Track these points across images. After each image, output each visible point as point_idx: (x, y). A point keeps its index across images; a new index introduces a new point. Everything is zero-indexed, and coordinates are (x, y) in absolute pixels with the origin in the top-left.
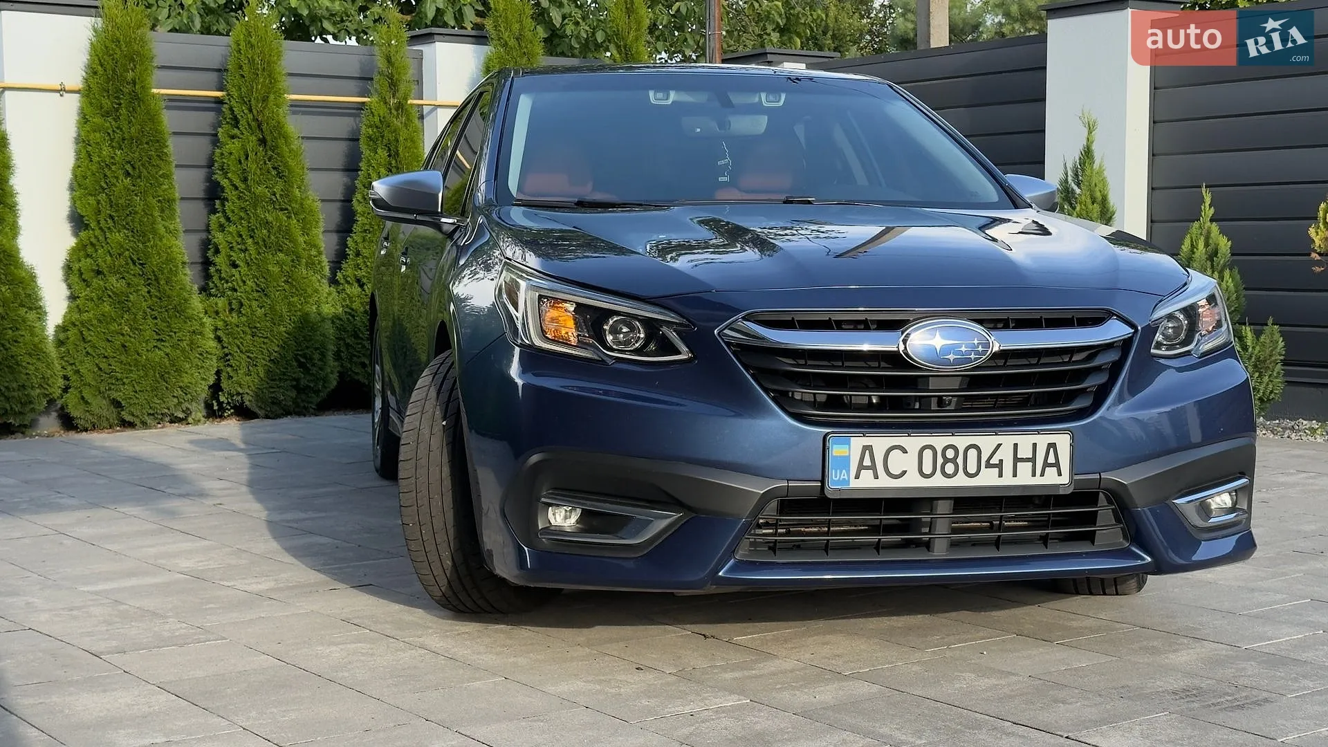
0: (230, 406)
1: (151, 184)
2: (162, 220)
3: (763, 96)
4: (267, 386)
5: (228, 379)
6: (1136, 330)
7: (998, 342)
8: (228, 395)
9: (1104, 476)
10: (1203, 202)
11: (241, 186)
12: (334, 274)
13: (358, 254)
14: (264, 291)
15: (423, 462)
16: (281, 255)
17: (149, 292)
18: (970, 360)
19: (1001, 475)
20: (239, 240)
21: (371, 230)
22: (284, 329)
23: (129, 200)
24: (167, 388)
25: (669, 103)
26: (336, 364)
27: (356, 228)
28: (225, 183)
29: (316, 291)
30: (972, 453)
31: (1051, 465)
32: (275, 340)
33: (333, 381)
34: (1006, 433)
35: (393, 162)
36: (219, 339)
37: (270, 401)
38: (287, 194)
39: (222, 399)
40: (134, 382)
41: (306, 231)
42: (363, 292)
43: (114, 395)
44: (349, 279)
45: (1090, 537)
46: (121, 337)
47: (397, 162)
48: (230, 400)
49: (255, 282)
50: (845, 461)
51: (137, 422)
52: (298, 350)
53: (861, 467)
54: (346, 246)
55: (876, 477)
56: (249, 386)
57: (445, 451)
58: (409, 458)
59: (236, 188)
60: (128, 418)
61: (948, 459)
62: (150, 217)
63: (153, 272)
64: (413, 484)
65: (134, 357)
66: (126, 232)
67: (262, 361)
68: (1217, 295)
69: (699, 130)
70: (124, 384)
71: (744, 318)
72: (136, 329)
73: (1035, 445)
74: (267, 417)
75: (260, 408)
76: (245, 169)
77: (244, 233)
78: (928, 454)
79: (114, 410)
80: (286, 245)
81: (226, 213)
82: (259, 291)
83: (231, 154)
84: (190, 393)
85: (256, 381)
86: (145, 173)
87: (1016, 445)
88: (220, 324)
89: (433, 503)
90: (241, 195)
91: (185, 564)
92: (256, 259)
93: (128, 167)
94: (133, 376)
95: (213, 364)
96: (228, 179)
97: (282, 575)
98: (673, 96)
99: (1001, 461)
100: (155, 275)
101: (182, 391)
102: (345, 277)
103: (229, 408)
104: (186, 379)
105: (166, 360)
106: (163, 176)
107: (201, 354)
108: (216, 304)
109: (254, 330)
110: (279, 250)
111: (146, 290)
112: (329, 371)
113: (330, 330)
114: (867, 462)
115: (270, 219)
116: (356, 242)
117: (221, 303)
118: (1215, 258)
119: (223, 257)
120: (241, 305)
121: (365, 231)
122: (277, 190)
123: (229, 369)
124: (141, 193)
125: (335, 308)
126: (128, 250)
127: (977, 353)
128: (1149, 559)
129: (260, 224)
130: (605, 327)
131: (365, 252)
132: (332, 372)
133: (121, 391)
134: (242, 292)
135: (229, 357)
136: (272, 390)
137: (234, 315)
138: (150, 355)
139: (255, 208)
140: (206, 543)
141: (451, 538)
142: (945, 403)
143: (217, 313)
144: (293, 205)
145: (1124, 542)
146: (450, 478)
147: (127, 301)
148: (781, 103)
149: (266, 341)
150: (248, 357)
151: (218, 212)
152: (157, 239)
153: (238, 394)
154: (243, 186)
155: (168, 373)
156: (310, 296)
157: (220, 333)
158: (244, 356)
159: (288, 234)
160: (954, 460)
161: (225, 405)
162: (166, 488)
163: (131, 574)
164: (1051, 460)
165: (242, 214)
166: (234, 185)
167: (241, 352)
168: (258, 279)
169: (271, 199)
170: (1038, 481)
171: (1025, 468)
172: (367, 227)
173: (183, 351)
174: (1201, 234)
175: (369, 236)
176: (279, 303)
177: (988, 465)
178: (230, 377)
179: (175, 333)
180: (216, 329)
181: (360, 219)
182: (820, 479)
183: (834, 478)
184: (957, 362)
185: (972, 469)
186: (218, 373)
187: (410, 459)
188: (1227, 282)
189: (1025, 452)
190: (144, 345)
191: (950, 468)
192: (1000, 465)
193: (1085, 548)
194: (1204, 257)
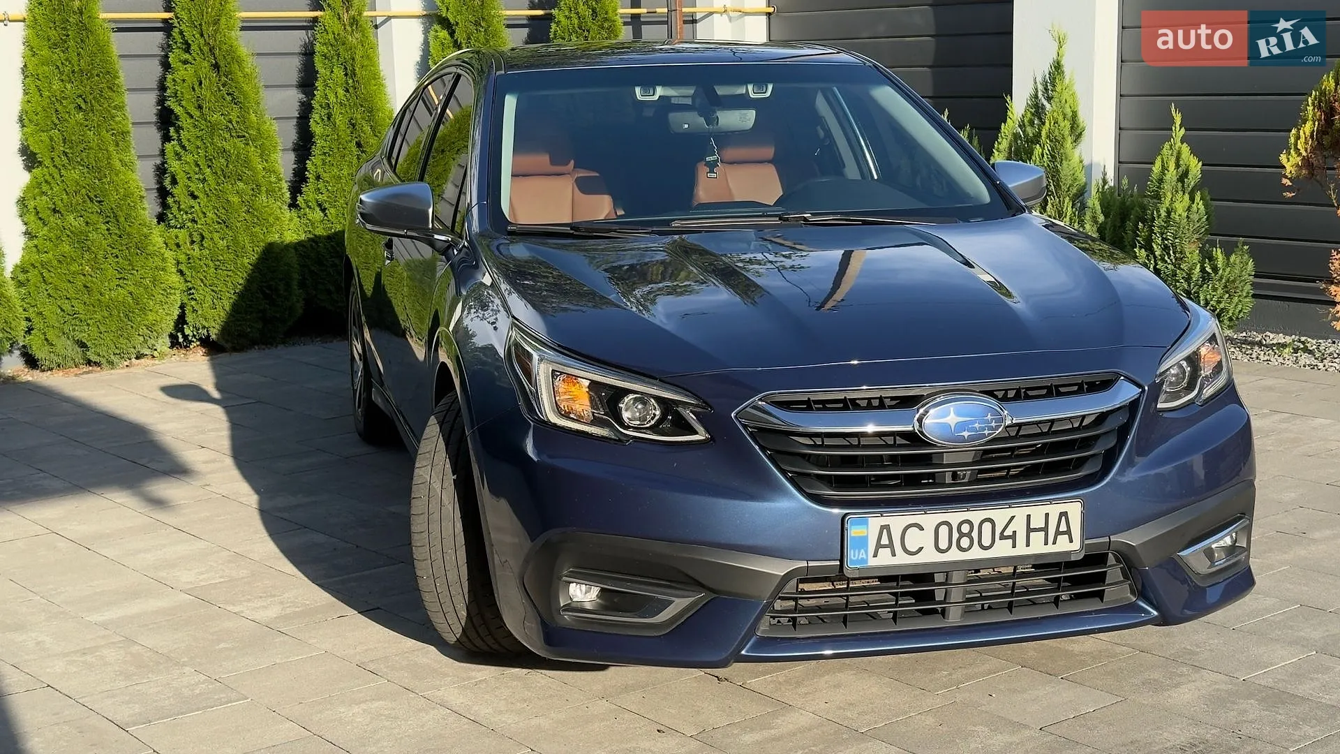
0: (195, 338)
1: (104, 117)
2: (117, 153)
3: (750, 87)
4: (234, 319)
5: (193, 312)
6: (1143, 391)
7: (1012, 416)
8: (193, 327)
9: (1113, 538)
10: (1173, 122)
11: (196, 113)
12: (294, 198)
13: (318, 178)
14: (225, 223)
15: (436, 516)
16: (239, 183)
17: (108, 230)
18: (984, 436)
19: (1014, 546)
20: (197, 169)
21: (331, 153)
22: (248, 261)
23: (83, 136)
24: (132, 327)
25: (656, 99)
26: (301, 291)
27: (316, 151)
28: (178, 110)
29: (278, 219)
30: (987, 527)
31: (1063, 533)
32: (239, 273)
33: (299, 308)
34: (1019, 505)
35: (350, 82)
36: (181, 272)
37: (236, 334)
38: (243, 119)
39: (187, 332)
40: (98, 323)
41: (264, 156)
42: (326, 218)
43: (79, 336)
44: (310, 204)
45: (1100, 595)
46: (83, 277)
47: (354, 81)
48: (195, 333)
49: (215, 213)
50: (863, 541)
51: (104, 361)
52: (262, 282)
53: (879, 545)
54: (306, 169)
55: (894, 554)
56: (214, 320)
57: (457, 505)
58: (420, 512)
59: (192, 117)
60: (94, 358)
61: (964, 534)
62: (105, 152)
63: (112, 209)
64: (426, 538)
65: (96, 298)
66: (81, 168)
67: (226, 294)
68: (1217, 335)
69: (686, 126)
70: (88, 325)
71: (760, 400)
72: (97, 269)
73: (1047, 515)
74: (235, 349)
75: (227, 341)
76: (199, 97)
77: (202, 162)
78: (944, 530)
79: (79, 349)
80: (245, 173)
81: (182, 142)
82: (219, 223)
83: (184, 80)
84: (155, 331)
85: (222, 314)
86: (97, 107)
87: (1029, 516)
88: (182, 258)
89: (447, 558)
90: (196, 123)
91: (187, 577)
92: (216, 189)
93: (80, 101)
94: (98, 316)
95: (177, 298)
96: (182, 106)
97: (286, 595)
98: (660, 91)
99: (1015, 532)
100: (113, 212)
101: (147, 329)
102: (306, 202)
103: (195, 340)
104: (151, 317)
105: (129, 299)
106: (115, 108)
107: (164, 290)
108: (177, 237)
109: (216, 263)
110: (239, 180)
111: (106, 228)
112: (295, 300)
113: (293, 258)
114: (885, 541)
115: (228, 148)
116: (316, 165)
117: (183, 235)
118: (1186, 180)
119: (181, 188)
120: (203, 238)
121: (325, 154)
122: (234, 116)
123: (193, 303)
124: (94, 127)
125: (298, 234)
126: (84, 187)
127: (991, 428)
128: (1156, 613)
129: (218, 153)
130: (621, 405)
131: (326, 176)
132: (298, 301)
133: (85, 332)
134: (203, 225)
135: (193, 291)
136: (238, 323)
137: (196, 247)
138: (113, 294)
139: (212, 135)
140: (201, 545)
141: (466, 590)
142: (959, 478)
143: (178, 245)
144: (251, 132)
145: (1132, 597)
146: (462, 533)
147: (86, 240)
148: (768, 94)
149: (230, 273)
150: (213, 291)
151: (173, 140)
152: (113, 175)
153: (204, 327)
154: (198, 113)
155: (133, 312)
156: (272, 226)
157: (183, 267)
158: (207, 290)
159: (247, 162)
160: (969, 535)
161: (190, 338)
162: (149, 462)
163: (134, 594)
164: (1063, 528)
165: (199, 143)
166: (188, 113)
167: (205, 285)
168: (218, 210)
169: (227, 127)
170: (1051, 549)
171: (1037, 538)
172: (327, 150)
173: (146, 288)
174: (1172, 155)
175: (329, 159)
176: (241, 234)
177: (1002, 537)
178: (194, 311)
179: (137, 271)
180: (178, 263)
181: (318, 142)
182: (839, 558)
183: (852, 557)
184: (971, 438)
185: (986, 541)
186: (182, 307)
187: (422, 514)
188: (1198, 204)
189: (1037, 522)
190: (106, 284)
191: (965, 542)
192: (1013, 537)
193: (1093, 605)
194: (1175, 179)
